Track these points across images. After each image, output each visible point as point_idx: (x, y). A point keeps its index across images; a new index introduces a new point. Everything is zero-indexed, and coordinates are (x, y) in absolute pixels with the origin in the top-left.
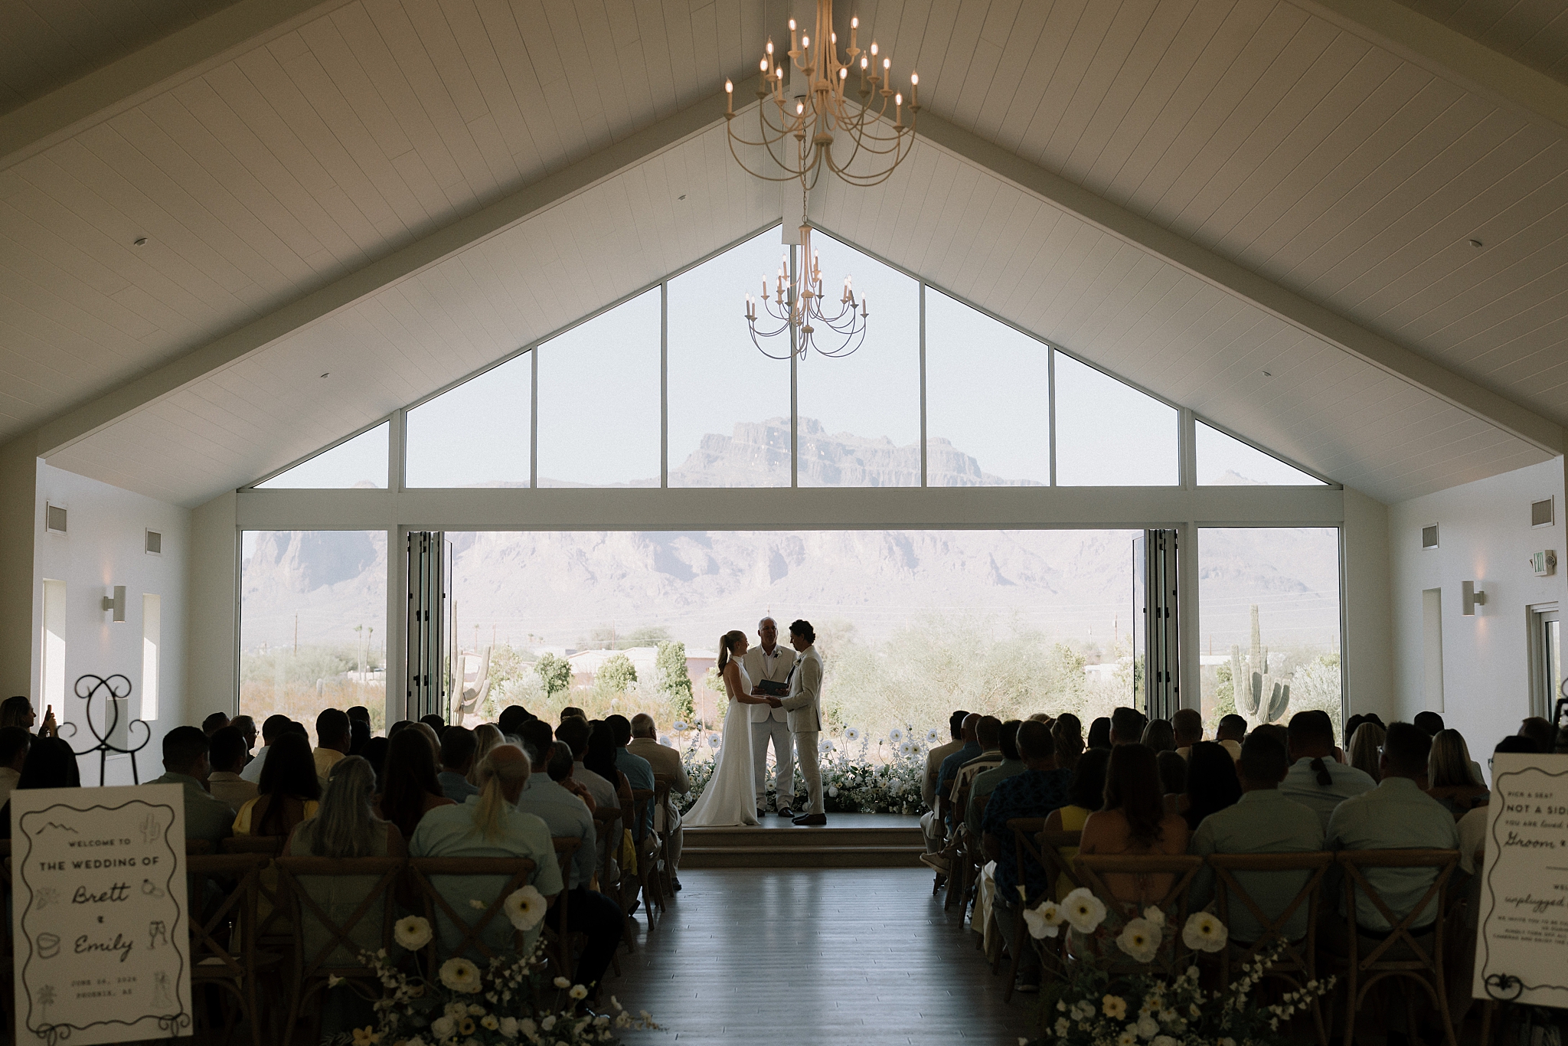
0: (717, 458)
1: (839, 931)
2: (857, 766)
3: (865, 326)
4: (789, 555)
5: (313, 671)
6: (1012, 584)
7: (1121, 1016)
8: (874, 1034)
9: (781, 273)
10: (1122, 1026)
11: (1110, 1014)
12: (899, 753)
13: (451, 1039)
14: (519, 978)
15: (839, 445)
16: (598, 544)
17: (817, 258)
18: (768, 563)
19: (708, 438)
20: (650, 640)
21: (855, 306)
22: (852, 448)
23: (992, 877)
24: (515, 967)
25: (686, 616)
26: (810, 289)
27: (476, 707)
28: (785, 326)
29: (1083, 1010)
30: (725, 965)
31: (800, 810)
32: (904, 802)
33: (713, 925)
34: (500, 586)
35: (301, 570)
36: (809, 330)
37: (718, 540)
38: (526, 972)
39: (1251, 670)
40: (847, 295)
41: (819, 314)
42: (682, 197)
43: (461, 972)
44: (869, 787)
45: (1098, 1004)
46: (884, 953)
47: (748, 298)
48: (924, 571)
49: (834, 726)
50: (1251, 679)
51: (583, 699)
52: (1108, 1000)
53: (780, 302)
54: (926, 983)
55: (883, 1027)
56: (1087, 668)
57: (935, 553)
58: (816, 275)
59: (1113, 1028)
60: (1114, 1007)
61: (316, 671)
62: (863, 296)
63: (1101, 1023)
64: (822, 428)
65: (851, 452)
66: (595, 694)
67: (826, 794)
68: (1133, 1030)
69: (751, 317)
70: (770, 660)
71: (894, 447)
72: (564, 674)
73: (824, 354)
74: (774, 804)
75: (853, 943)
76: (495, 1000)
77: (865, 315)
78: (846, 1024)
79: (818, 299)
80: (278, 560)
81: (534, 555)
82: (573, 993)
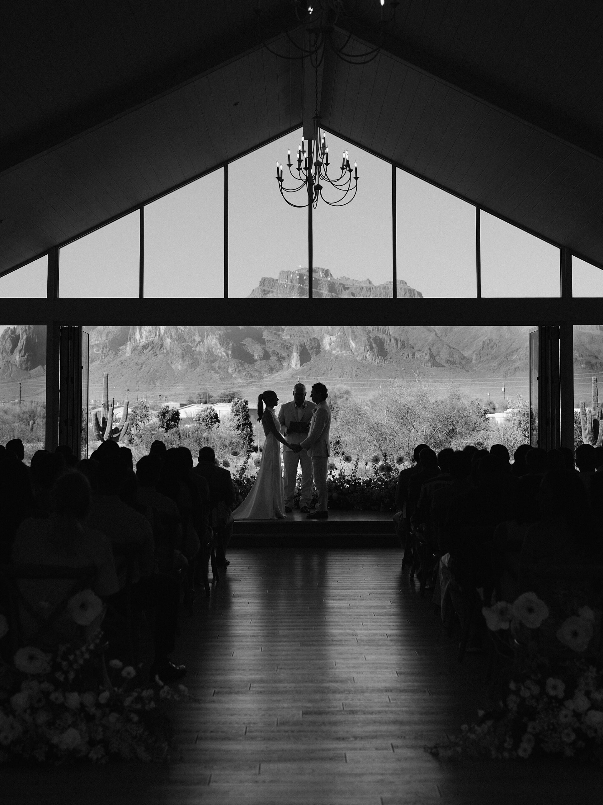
0: (269, 291)
1: (338, 598)
2: (351, 479)
3: (356, 185)
4: (311, 349)
5: (30, 416)
6: (443, 366)
7: (561, 695)
8: (363, 692)
9: (300, 148)
10: (561, 702)
11: (552, 693)
12: (378, 471)
13: (25, 711)
14: (81, 661)
15: (341, 284)
16: (199, 342)
17: (324, 138)
18: (299, 354)
19: (264, 281)
20: (228, 398)
21: (350, 171)
22: (348, 286)
23: (447, 565)
24: (78, 652)
25: (251, 384)
26: (320, 160)
27: (120, 438)
28: (303, 186)
29: (529, 689)
30: (256, 626)
31: (314, 508)
32: (382, 504)
33: (251, 593)
34: (142, 367)
35: (26, 357)
36: (319, 188)
37: (270, 340)
38: (87, 656)
39: (592, 417)
40: (345, 164)
41: (326, 177)
42: (236, 104)
43: (32, 658)
44: (359, 494)
45: (542, 684)
46: (369, 617)
47: (278, 164)
48: (390, 358)
49: (337, 451)
50: (592, 423)
51: (187, 434)
52: (551, 682)
53: (299, 169)
54: (400, 644)
55: (369, 685)
56: (488, 416)
57: (397, 348)
58: (324, 150)
59: (554, 705)
60: (555, 687)
61: (32, 416)
62: (356, 165)
63: (545, 700)
64: (331, 274)
65: (348, 288)
66: (194, 431)
68: (570, 705)
69: (280, 179)
70: (300, 411)
71: (373, 285)
72: (176, 417)
73: (328, 203)
74: (297, 504)
75: (348, 608)
76: (62, 678)
77: (356, 178)
78: (342, 681)
79: (325, 166)
80: (12, 351)
81: (162, 349)
82: (124, 673)
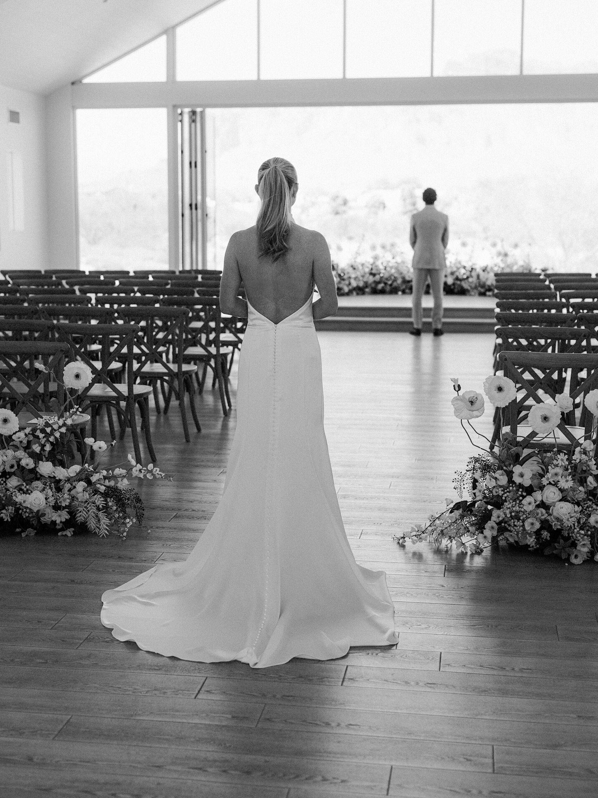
7: (528, 484)
10: (528, 491)
11: (519, 481)
29: (496, 479)
43: (5, 421)
45: (510, 474)
60: (522, 475)
63: (511, 489)
67: (445, 284)
68: (537, 495)
